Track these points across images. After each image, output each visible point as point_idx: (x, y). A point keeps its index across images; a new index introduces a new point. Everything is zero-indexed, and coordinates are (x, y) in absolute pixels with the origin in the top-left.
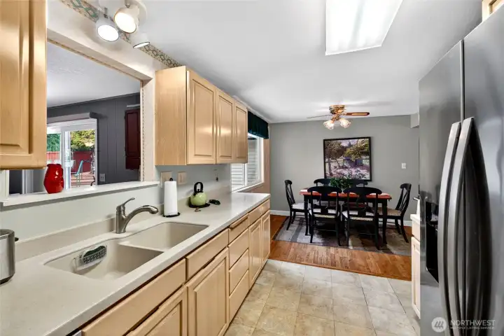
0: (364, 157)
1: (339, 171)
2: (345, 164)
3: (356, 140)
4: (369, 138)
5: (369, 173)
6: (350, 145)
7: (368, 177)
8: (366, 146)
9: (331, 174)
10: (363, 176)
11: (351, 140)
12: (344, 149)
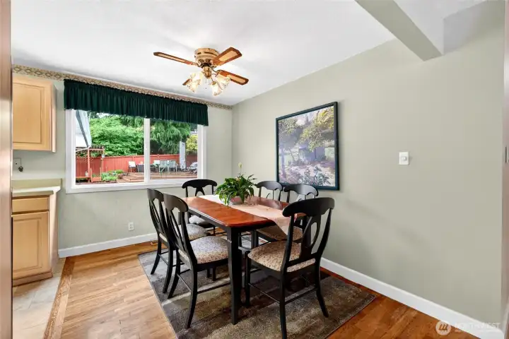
0: (327, 143)
1: (293, 169)
2: (301, 158)
3: (316, 112)
4: (336, 105)
5: (334, 176)
6: (308, 123)
7: (331, 182)
8: (329, 121)
9: (285, 175)
10: (326, 178)
11: (308, 114)
12: (300, 129)
